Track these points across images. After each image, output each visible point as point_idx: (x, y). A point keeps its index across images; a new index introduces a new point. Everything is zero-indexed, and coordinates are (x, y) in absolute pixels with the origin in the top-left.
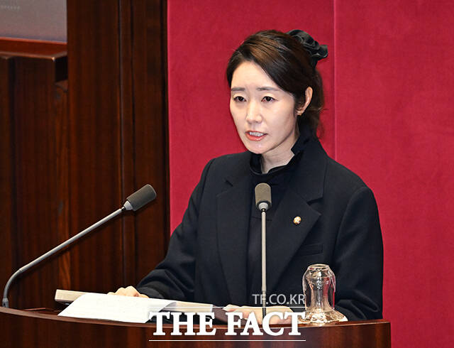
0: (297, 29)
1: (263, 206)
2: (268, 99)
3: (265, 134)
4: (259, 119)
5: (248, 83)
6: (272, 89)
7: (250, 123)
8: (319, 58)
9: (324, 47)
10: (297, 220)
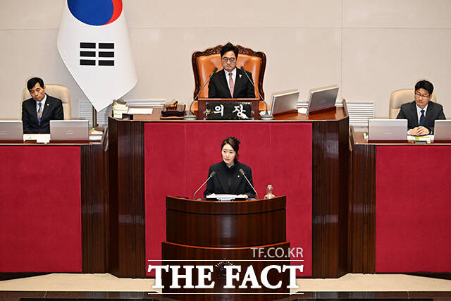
2: (231, 152)
3: (229, 160)
6: (232, 150)
7: (227, 157)
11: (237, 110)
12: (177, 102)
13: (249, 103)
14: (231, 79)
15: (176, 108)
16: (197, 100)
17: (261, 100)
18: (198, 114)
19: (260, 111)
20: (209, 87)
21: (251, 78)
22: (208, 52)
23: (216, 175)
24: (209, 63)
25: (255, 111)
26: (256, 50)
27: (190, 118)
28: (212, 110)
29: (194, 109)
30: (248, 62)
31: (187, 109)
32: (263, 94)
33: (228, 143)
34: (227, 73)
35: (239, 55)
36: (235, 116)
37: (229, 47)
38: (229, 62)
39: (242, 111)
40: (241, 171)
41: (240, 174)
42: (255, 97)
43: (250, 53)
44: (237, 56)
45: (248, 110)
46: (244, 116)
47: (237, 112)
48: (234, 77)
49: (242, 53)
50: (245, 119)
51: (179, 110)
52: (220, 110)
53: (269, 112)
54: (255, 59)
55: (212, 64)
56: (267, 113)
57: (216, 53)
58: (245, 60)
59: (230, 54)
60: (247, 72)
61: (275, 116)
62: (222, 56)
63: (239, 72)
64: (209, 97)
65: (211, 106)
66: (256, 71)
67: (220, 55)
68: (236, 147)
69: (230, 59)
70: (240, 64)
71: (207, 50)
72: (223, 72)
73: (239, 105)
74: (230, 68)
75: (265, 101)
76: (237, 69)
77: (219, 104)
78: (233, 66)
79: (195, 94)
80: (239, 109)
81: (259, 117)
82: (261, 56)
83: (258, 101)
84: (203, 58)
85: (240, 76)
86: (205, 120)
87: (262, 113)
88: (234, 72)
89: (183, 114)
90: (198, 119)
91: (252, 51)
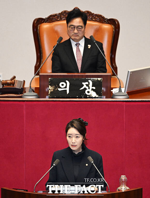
0: (80, 118)
1: (93, 162)
2: (77, 137)
3: (76, 146)
4: (75, 142)
5: (73, 133)
6: (79, 134)
7: (73, 143)
8: (86, 125)
9: (87, 122)
10: (87, 165)
11: (85, 86)
12: (15, 77)
13: (99, 79)
14: (78, 50)
15: (13, 84)
16: (38, 74)
17: (114, 75)
18: (40, 91)
19: (112, 89)
20: (53, 59)
21: (102, 48)
22: (51, 19)
23: (60, 163)
24: (53, 31)
25: (107, 88)
26: (108, 17)
27: (30, 96)
28: (56, 87)
29: (35, 85)
30: (98, 31)
31: (27, 85)
32: (115, 69)
33: (72, 126)
34: (73, 44)
35: (88, 22)
36: (82, 94)
37: (76, 13)
38: (76, 31)
39: (91, 87)
40: (90, 158)
41: (89, 162)
42: (106, 72)
43: (101, 19)
44: (85, 23)
45: (98, 87)
46: (94, 94)
47: (85, 89)
48: (82, 48)
49: (91, 20)
50: (95, 98)
51: (17, 86)
52: (65, 86)
53: (123, 90)
54: (106, 27)
55: (56, 32)
56: (120, 91)
57: (61, 20)
58: (96, 27)
59: (77, 22)
60: (97, 42)
61: (130, 94)
62: (68, 23)
63: (87, 41)
64: (53, 72)
65: (55, 82)
66: (108, 41)
67: (65, 22)
68: (82, 131)
69: (77, 27)
70: (89, 33)
71: (51, 16)
72: (68, 43)
73: (87, 81)
74: (77, 38)
75: (119, 76)
76: (86, 39)
77: (64, 79)
78: (80, 35)
79: (37, 68)
80: (87, 85)
81: (111, 95)
82: (114, 23)
83: (111, 76)
84: (45, 26)
85: (89, 46)
86: (47, 99)
87: (115, 91)
88: (82, 42)
89: (22, 91)
90: (39, 98)
91: (103, 18)
